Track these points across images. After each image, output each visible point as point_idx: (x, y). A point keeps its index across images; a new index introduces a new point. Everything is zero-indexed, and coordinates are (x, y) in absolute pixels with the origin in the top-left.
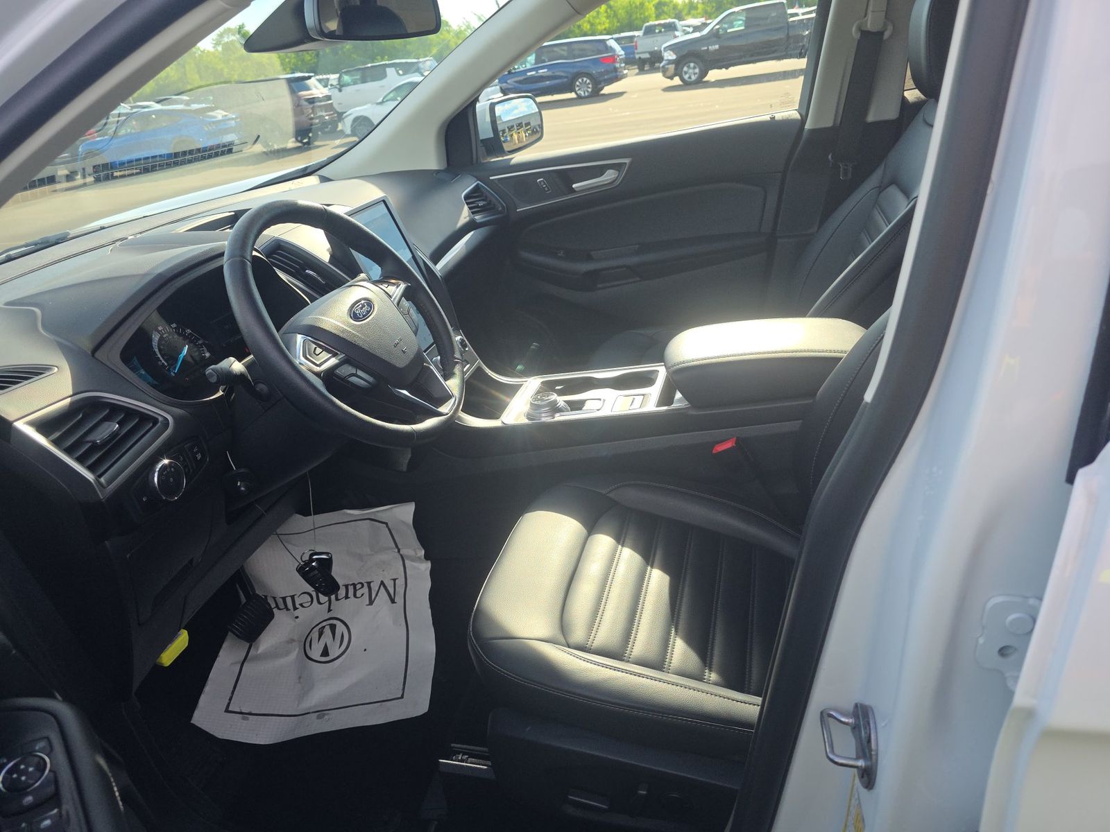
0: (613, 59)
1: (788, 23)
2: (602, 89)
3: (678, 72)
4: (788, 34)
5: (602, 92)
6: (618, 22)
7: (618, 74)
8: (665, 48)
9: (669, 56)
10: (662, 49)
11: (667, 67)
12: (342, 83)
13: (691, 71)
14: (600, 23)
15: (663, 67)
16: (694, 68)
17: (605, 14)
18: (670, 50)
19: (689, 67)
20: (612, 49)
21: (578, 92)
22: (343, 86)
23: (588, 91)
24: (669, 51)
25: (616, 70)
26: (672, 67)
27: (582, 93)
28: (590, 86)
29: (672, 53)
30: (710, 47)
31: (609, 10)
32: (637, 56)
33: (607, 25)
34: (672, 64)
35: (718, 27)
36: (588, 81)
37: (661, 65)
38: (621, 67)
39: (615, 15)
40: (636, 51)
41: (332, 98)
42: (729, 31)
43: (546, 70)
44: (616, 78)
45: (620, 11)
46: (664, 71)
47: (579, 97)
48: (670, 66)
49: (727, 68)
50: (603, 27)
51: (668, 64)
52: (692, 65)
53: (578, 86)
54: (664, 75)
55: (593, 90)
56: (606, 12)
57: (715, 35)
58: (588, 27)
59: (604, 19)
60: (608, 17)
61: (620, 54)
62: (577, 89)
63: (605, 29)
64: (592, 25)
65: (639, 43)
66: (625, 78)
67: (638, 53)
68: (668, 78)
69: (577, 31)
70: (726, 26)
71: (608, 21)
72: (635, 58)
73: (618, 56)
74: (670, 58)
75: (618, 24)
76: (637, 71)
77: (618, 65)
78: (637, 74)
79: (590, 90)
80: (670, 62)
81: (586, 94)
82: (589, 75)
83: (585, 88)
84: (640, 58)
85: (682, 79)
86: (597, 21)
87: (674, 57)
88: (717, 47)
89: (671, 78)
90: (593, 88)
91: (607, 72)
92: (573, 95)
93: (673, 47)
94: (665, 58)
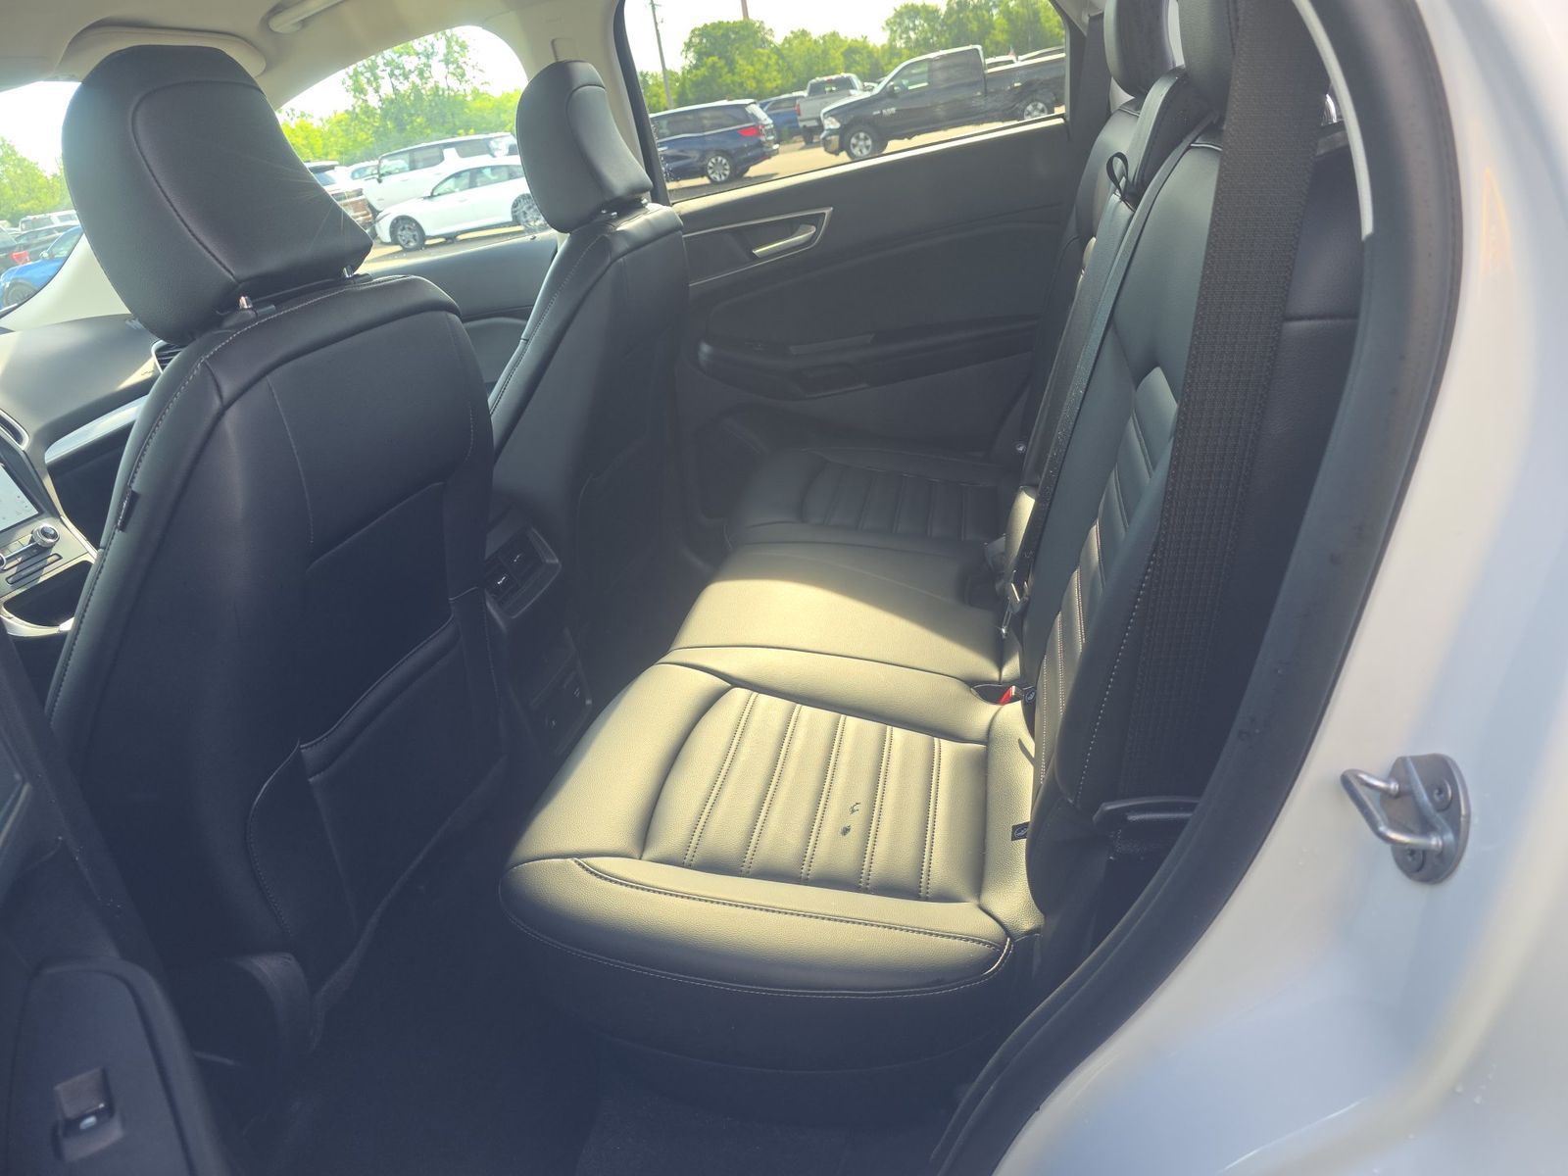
0: (756, 130)
1: (984, 75)
2: (747, 170)
3: (844, 146)
4: (986, 90)
5: (748, 174)
6: (794, 76)
7: (765, 150)
8: (825, 114)
9: (831, 124)
10: (822, 116)
11: (829, 138)
12: (381, 172)
13: (861, 143)
14: (769, 80)
15: (824, 139)
16: (866, 139)
17: (776, 67)
18: (832, 116)
19: (858, 138)
20: (755, 118)
21: (712, 176)
22: (383, 175)
23: (725, 175)
24: (830, 118)
25: (760, 144)
26: (835, 139)
27: (718, 179)
28: (727, 167)
29: (834, 120)
30: (884, 111)
31: (780, 62)
32: (801, 124)
33: (779, 82)
34: (835, 134)
35: (892, 83)
36: (724, 161)
37: (822, 136)
38: (768, 141)
39: (790, 68)
40: (799, 118)
41: (364, 192)
42: (910, 88)
43: (665, 148)
44: (765, 155)
45: (797, 63)
46: (826, 144)
47: (713, 182)
48: (833, 137)
49: (910, 139)
50: (774, 84)
51: (830, 135)
52: (862, 135)
53: (711, 168)
54: (826, 150)
55: (731, 173)
56: (777, 63)
57: (889, 94)
58: (754, 85)
59: (775, 73)
60: (779, 71)
61: (766, 123)
62: (710, 171)
63: (777, 87)
64: (758, 82)
65: (802, 107)
66: (774, 155)
67: (802, 121)
68: (831, 153)
69: (738, 91)
70: (905, 82)
71: (780, 76)
72: (798, 127)
73: (764, 126)
74: (832, 127)
75: (795, 80)
76: (803, 144)
77: (763, 139)
78: (802, 148)
79: (727, 173)
80: (832, 132)
81: (723, 178)
82: (725, 153)
83: (721, 171)
84: (805, 126)
85: (850, 154)
86: (766, 76)
87: (837, 125)
88: (893, 110)
89: (836, 153)
90: (731, 170)
91: (751, 148)
92: (705, 181)
93: (835, 112)
94: (826, 127)
